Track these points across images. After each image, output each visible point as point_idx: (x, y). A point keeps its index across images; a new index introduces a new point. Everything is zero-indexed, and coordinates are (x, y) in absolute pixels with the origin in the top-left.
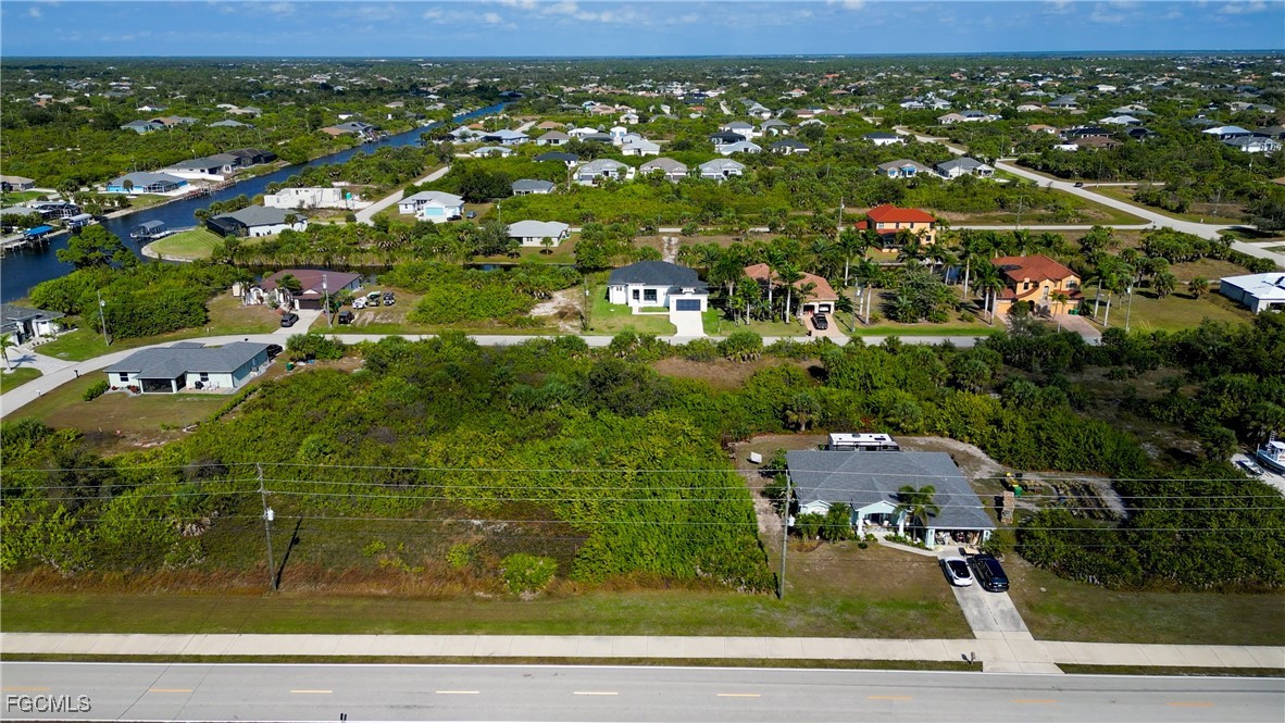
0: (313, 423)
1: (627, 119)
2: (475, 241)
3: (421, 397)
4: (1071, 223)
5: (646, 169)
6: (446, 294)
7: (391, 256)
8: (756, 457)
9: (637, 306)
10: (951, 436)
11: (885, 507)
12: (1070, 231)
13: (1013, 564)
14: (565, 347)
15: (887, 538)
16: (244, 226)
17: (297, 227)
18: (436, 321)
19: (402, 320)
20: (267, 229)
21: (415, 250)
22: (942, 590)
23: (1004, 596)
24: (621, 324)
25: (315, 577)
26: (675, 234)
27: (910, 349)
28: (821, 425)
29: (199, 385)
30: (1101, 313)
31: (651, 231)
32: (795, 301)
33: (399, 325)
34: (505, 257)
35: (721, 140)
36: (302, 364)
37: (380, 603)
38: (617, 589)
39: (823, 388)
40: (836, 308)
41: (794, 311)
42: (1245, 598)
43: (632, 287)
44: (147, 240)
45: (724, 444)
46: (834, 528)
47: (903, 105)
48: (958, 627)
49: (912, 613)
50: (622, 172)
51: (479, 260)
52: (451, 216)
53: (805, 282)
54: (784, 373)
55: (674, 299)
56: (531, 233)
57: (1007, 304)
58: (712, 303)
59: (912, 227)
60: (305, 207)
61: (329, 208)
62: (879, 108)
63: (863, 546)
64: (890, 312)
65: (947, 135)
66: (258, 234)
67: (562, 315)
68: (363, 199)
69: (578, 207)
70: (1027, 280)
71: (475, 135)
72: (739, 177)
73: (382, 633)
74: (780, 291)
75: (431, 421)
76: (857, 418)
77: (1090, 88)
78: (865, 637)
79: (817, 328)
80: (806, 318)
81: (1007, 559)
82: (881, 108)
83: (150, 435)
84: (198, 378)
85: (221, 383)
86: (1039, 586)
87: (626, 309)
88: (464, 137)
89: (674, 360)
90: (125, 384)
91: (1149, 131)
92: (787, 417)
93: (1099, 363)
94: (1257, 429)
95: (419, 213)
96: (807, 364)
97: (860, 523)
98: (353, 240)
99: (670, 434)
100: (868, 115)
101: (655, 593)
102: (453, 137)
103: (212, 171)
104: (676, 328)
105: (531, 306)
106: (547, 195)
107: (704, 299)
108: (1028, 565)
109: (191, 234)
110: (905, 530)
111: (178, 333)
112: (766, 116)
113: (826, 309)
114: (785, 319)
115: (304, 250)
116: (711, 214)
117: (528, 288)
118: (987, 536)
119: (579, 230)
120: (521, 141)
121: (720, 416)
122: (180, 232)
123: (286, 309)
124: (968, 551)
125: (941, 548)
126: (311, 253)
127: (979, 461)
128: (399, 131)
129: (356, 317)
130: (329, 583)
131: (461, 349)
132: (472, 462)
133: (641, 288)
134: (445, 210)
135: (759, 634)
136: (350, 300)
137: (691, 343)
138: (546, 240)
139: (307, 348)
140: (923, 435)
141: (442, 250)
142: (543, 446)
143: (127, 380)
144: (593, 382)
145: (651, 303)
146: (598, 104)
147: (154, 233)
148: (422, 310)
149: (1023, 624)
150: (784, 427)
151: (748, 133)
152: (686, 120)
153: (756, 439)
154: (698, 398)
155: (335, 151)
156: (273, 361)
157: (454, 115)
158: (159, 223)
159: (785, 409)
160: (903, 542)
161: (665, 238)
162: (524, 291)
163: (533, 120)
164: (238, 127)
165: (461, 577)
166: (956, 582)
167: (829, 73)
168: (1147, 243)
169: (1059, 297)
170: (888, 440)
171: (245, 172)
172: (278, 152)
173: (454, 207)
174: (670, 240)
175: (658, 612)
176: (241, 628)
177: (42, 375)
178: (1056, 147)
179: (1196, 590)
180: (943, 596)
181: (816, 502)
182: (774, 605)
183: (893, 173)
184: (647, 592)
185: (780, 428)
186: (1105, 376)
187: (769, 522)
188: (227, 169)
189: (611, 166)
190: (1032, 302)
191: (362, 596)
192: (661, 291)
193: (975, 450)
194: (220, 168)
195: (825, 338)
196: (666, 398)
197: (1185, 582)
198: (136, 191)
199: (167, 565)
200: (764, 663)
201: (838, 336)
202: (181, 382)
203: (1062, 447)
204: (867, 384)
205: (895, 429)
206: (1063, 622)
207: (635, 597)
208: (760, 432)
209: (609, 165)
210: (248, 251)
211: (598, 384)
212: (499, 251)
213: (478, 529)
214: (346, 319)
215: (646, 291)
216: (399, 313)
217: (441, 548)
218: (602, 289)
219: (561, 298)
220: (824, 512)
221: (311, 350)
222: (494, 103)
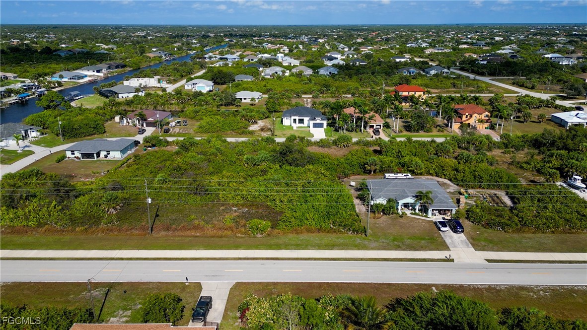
0: (159, 170)
1: (283, 50)
2: (221, 100)
4: (485, 93)
5: (294, 71)
6: (211, 120)
7: (184, 106)
8: (353, 184)
9: (295, 126)
10: (436, 176)
11: (410, 200)
12: (485, 96)
13: (466, 223)
14: (265, 142)
16: (116, 93)
17: (140, 94)
18: (207, 132)
19: (192, 131)
20: (127, 95)
21: (194, 104)
22: (436, 233)
23: (462, 235)
24: (289, 133)
25: (168, 229)
26: (309, 98)
27: (417, 142)
28: (380, 172)
29: (106, 156)
30: (500, 129)
31: (299, 96)
32: (366, 123)
33: (190, 134)
34: (234, 107)
35: (327, 59)
36: (149, 148)
37: (197, 239)
38: (297, 233)
39: (380, 157)
40: (383, 127)
41: (365, 127)
42: (563, 235)
43: (293, 118)
44: (72, 100)
45: (338, 179)
46: (389, 209)
47: (408, 45)
48: (444, 246)
49: (423, 242)
50: (284, 72)
51: (223, 108)
52: (208, 90)
53: (370, 115)
54: (363, 151)
55: (312, 122)
56: (246, 96)
57: (458, 125)
58: (328, 125)
59: (415, 94)
60: (142, 86)
61: (153, 87)
62: (397, 47)
63: (401, 217)
64: (408, 128)
65: (428, 58)
66: (123, 97)
67: (262, 130)
68: (167, 83)
69: (265, 86)
70: (467, 114)
71: (216, 57)
72: (336, 74)
73: (199, 250)
74: (359, 119)
75: (211, 169)
76: (396, 168)
77: (491, 39)
78: (404, 250)
79: (375, 135)
80: (371, 131)
81: (463, 221)
82: (398, 46)
83: (87, 176)
84: (105, 153)
85: (116, 155)
86: (476, 231)
87: (290, 127)
88: (210, 58)
89: (314, 147)
90: (73, 156)
91: (518, 56)
92: (365, 168)
93: (499, 148)
94: (568, 171)
95: (194, 89)
96: (372, 149)
97: (399, 207)
98: (166, 100)
99: (316, 173)
100: (392, 49)
101: (313, 235)
103: (98, 71)
104: (313, 135)
105: (249, 126)
106: (251, 81)
107: (325, 123)
108: (472, 224)
109: (92, 97)
110: (419, 210)
111: (93, 136)
112: (346, 49)
113: (379, 127)
114: (361, 131)
115: (144, 103)
116: (325, 89)
117: (246, 118)
118: (454, 212)
119: (267, 96)
120: (236, 60)
121: (336, 167)
122: (87, 97)
123: (140, 127)
124: (446, 218)
125: (434, 217)
126: (147, 105)
127: (449, 186)
128: (180, 55)
129: (171, 130)
130: (174, 231)
131: (220, 142)
132: (231, 185)
133: (297, 118)
134: (206, 87)
135: (359, 249)
136: (168, 123)
137: (320, 140)
138: (253, 99)
139: (152, 142)
140: (424, 175)
141: (206, 103)
142: (261, 178)
143: (74, 154)
145: (301, 125)
146: (270, 44)
147: (75, 97)
148: (200, 127)
149: (470, 245)
150: (364, 172)
151: (339, 56)
152: (310, 51)
153: (352, 177)
154: (327, 160)
155: (152, 64)
156: (137, 147)
157: (205, 49)
158: (77, 92)
159: (365, 164)
160: (419, 215)
161: (305, 99)
162: (245, 119)
163: (241, 51)
164: (107, 53)
165: (231, 228)
166: (442, 229)
167: (373, 32)
168: (519, 101)
169: (481, 121)
170: (410, 176)
171: (113, 72)
172: (127, 64)
173: (210, 86)
174: (307, 100)
175: (315, 241)
176: (138, 248)
177: (35, 153)
178: (477, 62)
179: (543, 233)
180: (436, 235)
181: (381, 199)
182: (364, 239)
183: (405, 73)
184: (310, 234)
185: (362, 173)
186: (502, 153)
187: (360, 208)
188: (105, 71)
189: (278, 69)
190: (469, 124)
191: (188, 236)
192: (306, 119)
193: (447, 181)
194: (101, 70)
195: (379, 138)
196: (312, 160)
197: (538, 229)
198: (64, 80)
199: (103, 225)
200: (362, 259)
201: (384, 137)
202: (98, 155)
203: (485, 179)
204: (399, 155)
205: (412, 172)
206: (487, 245)
207: (305, 236)
208: (354, 174)
209: (277, 69)
210: (119, 104)
211: (283, 154)
212: (232, 104)
213: (235, 211)
214: (167, 131)
215: (299, 119)
216: (190, 129)
217: (221, 218)
218: (279, 119)
219: (261, 123)
220: (385, 202)
221: (154, 142)
222: (222, 44)
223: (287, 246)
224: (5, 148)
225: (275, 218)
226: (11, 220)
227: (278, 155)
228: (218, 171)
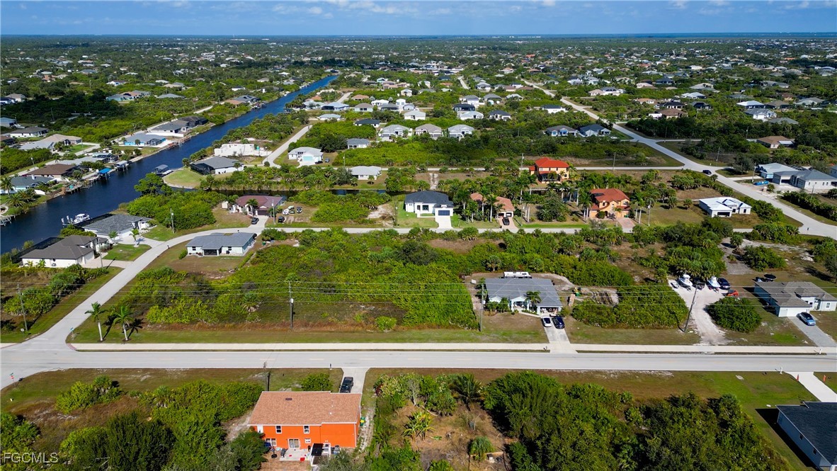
0: (287, 268)
1: (405, 92)
2: (334, 177)
3: (330, 257)
5: (419, 131)
6: (329, 208)
8: (474, 281)
9: (419, 213)
10: (556, 273)
11: (522, 299)
12: (641, 170)
13: (569, 321)
14: (388, 234)
15: (523, 311)
16: (211, 168)
17: (241, 169)
18: (324, 221)
19: (308, 220)
20: (224, 170)
23: (563, 330)
24: (412, 221)
25: (306, 325)
26: (436, 172)
27: (545, 235)
29: (228, 252)
31: (423, 170)
32: (495, 212)
34: (350, 186)
35: (460, 108)
36: (269, 241)
37: (332, 334)
38: (420, 329)
39: (503, 253)
40: (514, 215)
41: (494, 216)
42: (652, 331)
43: (417, 204)
45: (460, 277)
46: (502, 308)
47: (569, 82)
48: (545, 340)
49: (528, 336)
50: (406, 132)
51: (337, 187)
52: (317, 161)
53: (500, 203)
54: (487, 246)
55: (437, 210)
56: (364, 173)
57: (595, 213)
58: (456, 212)
59: (557, 170)
60: (237, 155)
61: (250, 156)
63: (513, 314)
64: (540, 217)
65: (591, 105)
66: (220, 174)
67: (383, 218)
68: (266, 150)
70: (604, 202)
71: (318, 105)
72: (471, 136)
74: (487, 207)
75: (337, 267)
76: (517, 265)
79: (504, 225)
80: (500, 219)
81: (567, 319)
82: (556, 83)
83: (216, 274)
84: (227, 249)
85: (237, 251)
86: (577, 327)
87: (414, 214)
88: (311, 106)
89: (438, 240)
90: (195, 252)
91: (706, 104)
92: (487, 265)
93: (630, 241)
95: (300, 159)
96: (498, 242)
97: (512, 305)
98: (270, 177)
99: (438, 272)
100: (548, 88)
102: (305, 106)
103: (176, 132)
104: (438, 224)
105: (368, 213)
106: (366, 149)
107: (451, 210)
108: (575, 320)
109: (183, 172)
110: (530, 308)
111: (203, 227)
112: (488, 89)
113: (509, 215)
114: (489, 220)
115: (247, 182)
116: (454, 160)
117: (366, 204)
118: (560, 309)
119: (386, 170)
120: (345, 109)
121: (458, 265)
122: (176, 171)
123: (252, 215)
124: (552, 315)
125: (543, 314)
126: (251, 184)
127: (566, 283)
128: (271, 100)
129: (286, 219)
130: (311, 327)
131: (341, 235)
133: (421, 204)
134: (314, 158)
135: (472, 342)
136: (281, 211)
137: (446, 232)
138: (371, 177)
139: (269, 235)
140: (544, 272)
142: (386, 277)
143: (195, 249)
144: (405, 251)
145: (426, 212)
146: (386, 80)
147: (163, 171)
148: (317, 215)
149: (567, 339)
150: (486, 270)
151: (476, 104)
152: (440, 93)
153: (474, 275)
154: (450, 257)
155: (238, 115)
156: (255, 241)
157: (301, 88)
158: (165, 166)
159: (486, 262)
160: (529, 313)
161: (431, 174)
162: (365, 206)
163: (349, 92)
164: (176, 98)
165: (361, 325)
166: (546, 325)
167: (529, 54)
169: (618, 209)
170: (528, 275)
171: (193, 131)
172: (208, 118)
174: (433, 176)
177: (151, 248)
178: (650, 115)
179: (635, 328)
180: (540, 329)
181: (495, 298)
182: (477, 332)
183: (555, 133)
184: (431, 330)
185: (484, 271)
187: (478, 305)
188: (184, 129)
189: (400, 128)
190: (606, 212)
191: (325, 332)
192: (431, 206)
193: (565, 279)
194: (180, 129)
195: (507, 230)
196: (435, 257)
197: (632, 326)
198: (142, 145)
199: (247, 322)
200: (473, 350)
201: (513, 228)
202: (220, 251)
204: (523, 251)
205: (532, 270)
206: (582, 338)
207: (427, 332)
208: (476, 272)
209: (398, 128)
210: (218, 183)
211: (406, 252)
212: (346, 183)
213: (364, 309)
214: (281, 220)
215: (423, 206)
216: (306, 217)
217: (351, 315)
218: (402, 203)
219: (382, 209)
220: (499, 301)
221: (272, 236)
222: (322, 77)
223: (411, 340)
224: (119, 242)
225: (400, 315)
226: (167, 318)
227: (402, 253)
228: (343, 269)
